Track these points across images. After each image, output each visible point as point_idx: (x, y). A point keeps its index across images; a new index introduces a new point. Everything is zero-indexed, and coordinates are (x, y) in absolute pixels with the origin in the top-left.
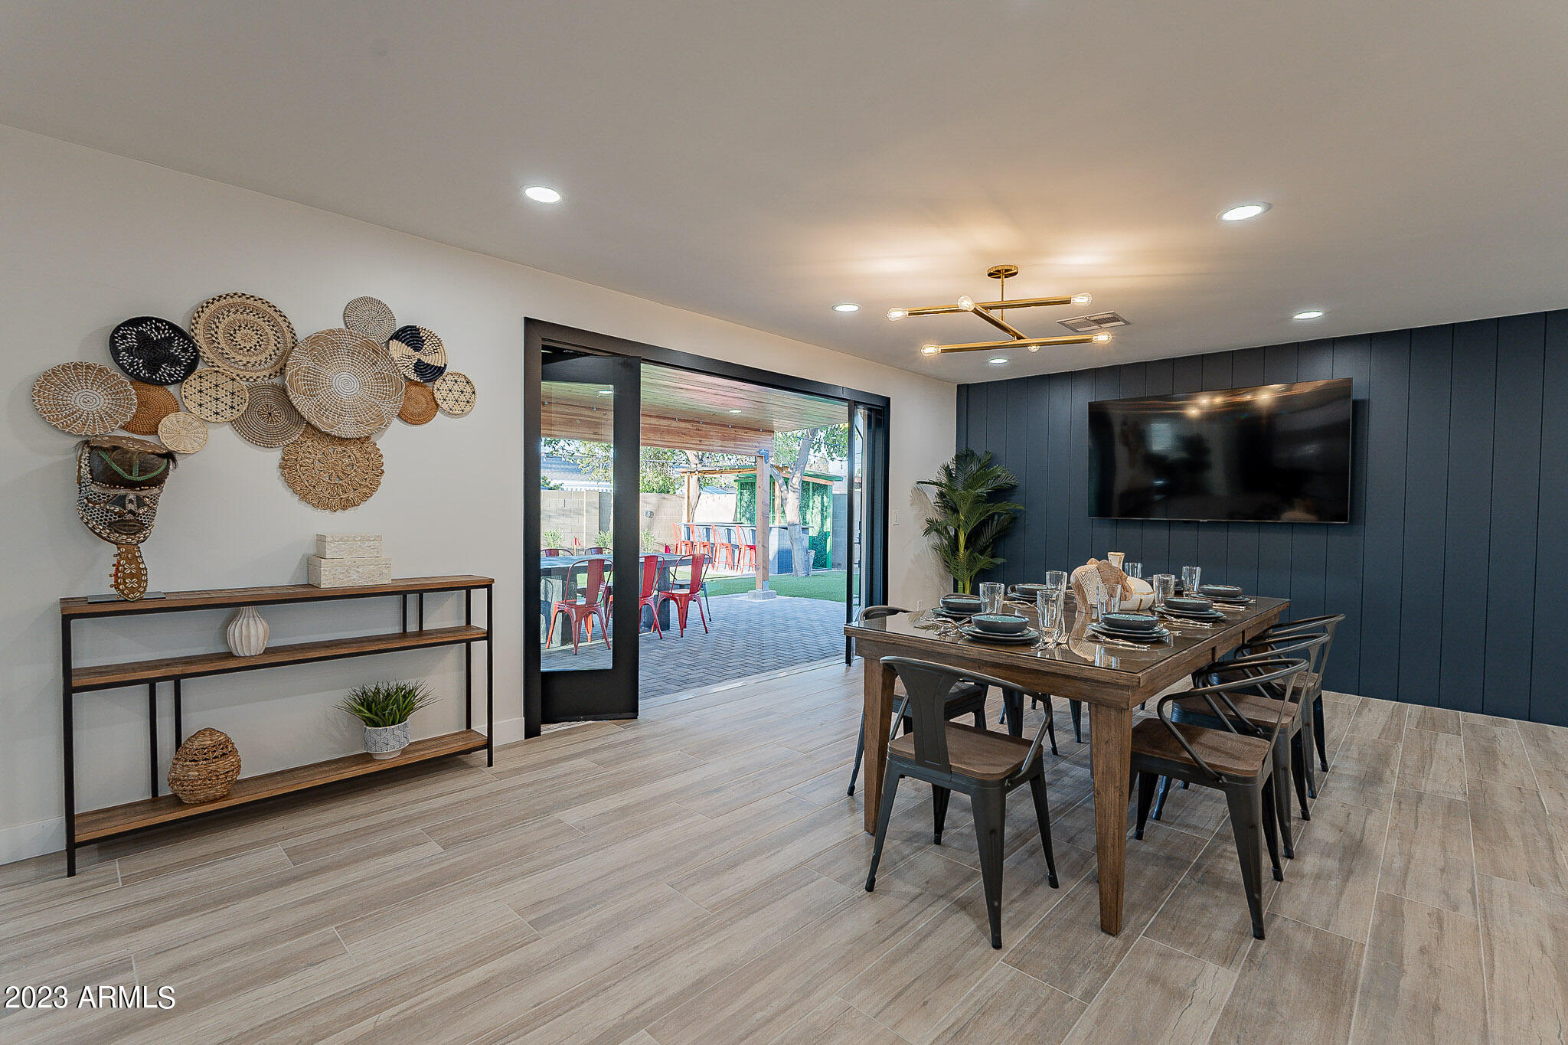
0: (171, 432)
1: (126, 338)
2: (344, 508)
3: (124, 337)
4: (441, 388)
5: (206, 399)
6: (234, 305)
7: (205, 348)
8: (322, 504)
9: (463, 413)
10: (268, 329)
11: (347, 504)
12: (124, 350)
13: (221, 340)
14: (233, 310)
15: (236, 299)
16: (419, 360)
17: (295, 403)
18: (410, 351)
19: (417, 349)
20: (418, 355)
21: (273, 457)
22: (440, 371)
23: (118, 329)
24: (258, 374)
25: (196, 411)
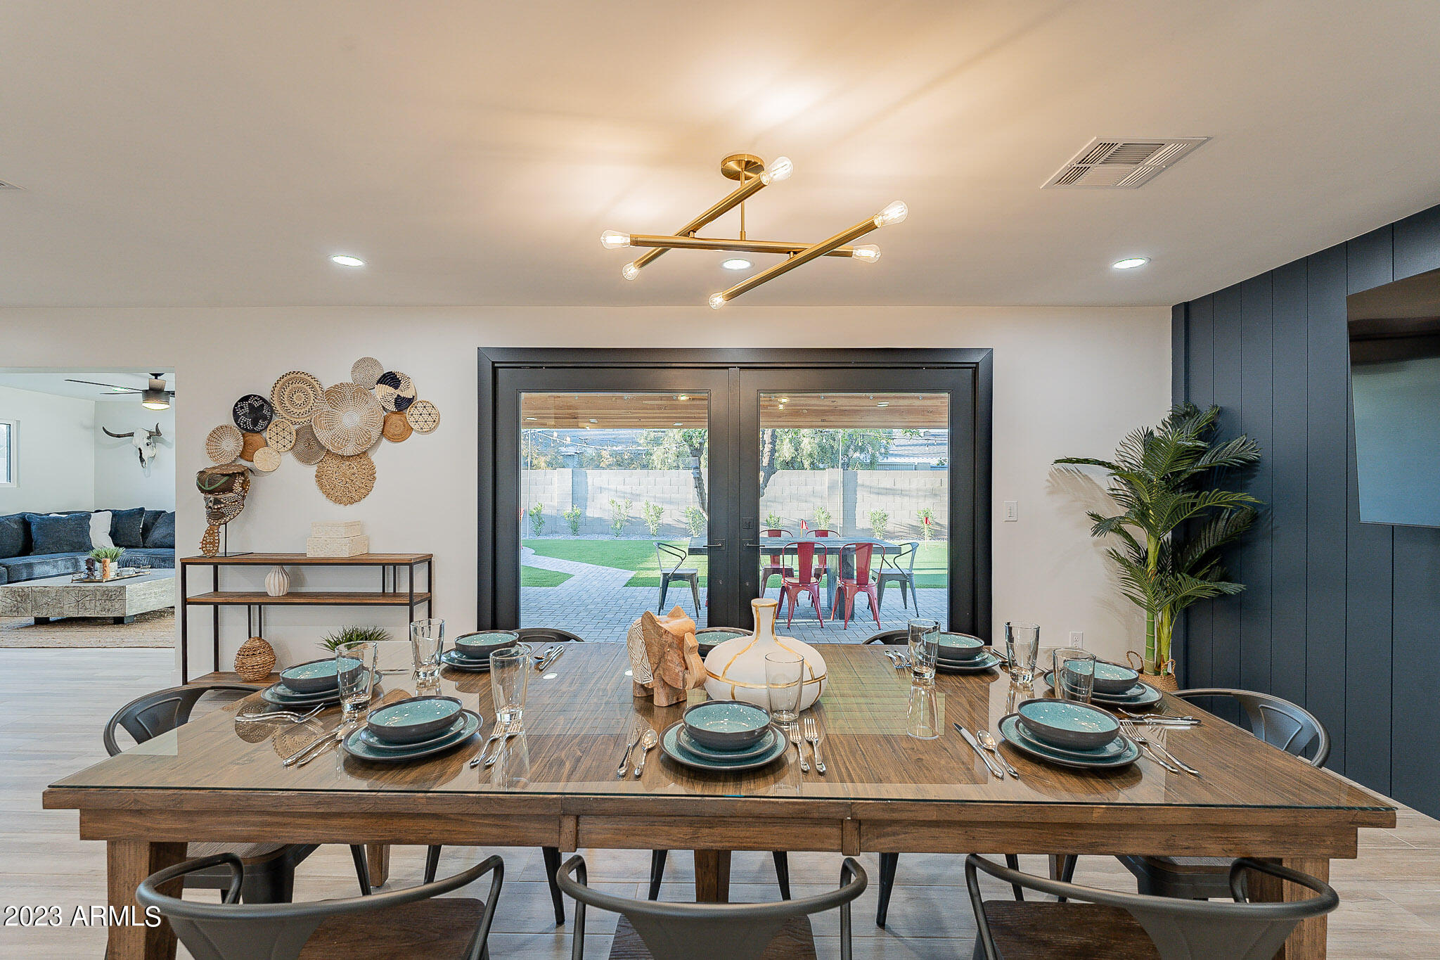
0: (260, 459)
1: (243, 408)
2: (351, 503)
3: (242, 408)
4: (412, 414)
5: (280, 438)
6: (291, 379)
7: (278, 408)
8: (338, 501)
9: (431, 430)
10: (309, 390)
11: (352, 501)
12: (243, 415)
13: (286, 402)
14: (290, 382)
15: (292, 376)
16: (398, 395)
17: (317, 435)
18: (391, 390)
19: (396, 388)
20: (398, 392)
21: (312, 470)
22: (410, 401)
23: (236, 405)
24: (305, 419)
25: (275, 447)
